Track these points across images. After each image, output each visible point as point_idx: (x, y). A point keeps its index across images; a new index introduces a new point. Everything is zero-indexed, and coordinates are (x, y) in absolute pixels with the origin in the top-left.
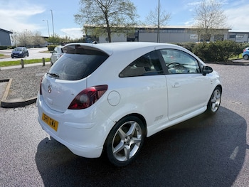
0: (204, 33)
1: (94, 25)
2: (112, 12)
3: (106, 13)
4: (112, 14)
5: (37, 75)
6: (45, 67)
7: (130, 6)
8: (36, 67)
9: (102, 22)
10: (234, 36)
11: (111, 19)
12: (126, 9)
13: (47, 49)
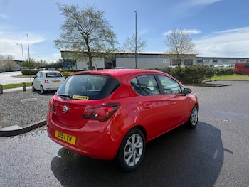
0: (176, 58)
1: (75, 50)
2: (92, 38)
3: (86, 39)
4: (93, 40)
5: (22, 100)
6: (26, 92)
7: (110, 33)
8: (16, 93)
9: (82, 47)
10: (201, 61)
11: (92, 45)
12: (107, 36)
13: (20, 73)
